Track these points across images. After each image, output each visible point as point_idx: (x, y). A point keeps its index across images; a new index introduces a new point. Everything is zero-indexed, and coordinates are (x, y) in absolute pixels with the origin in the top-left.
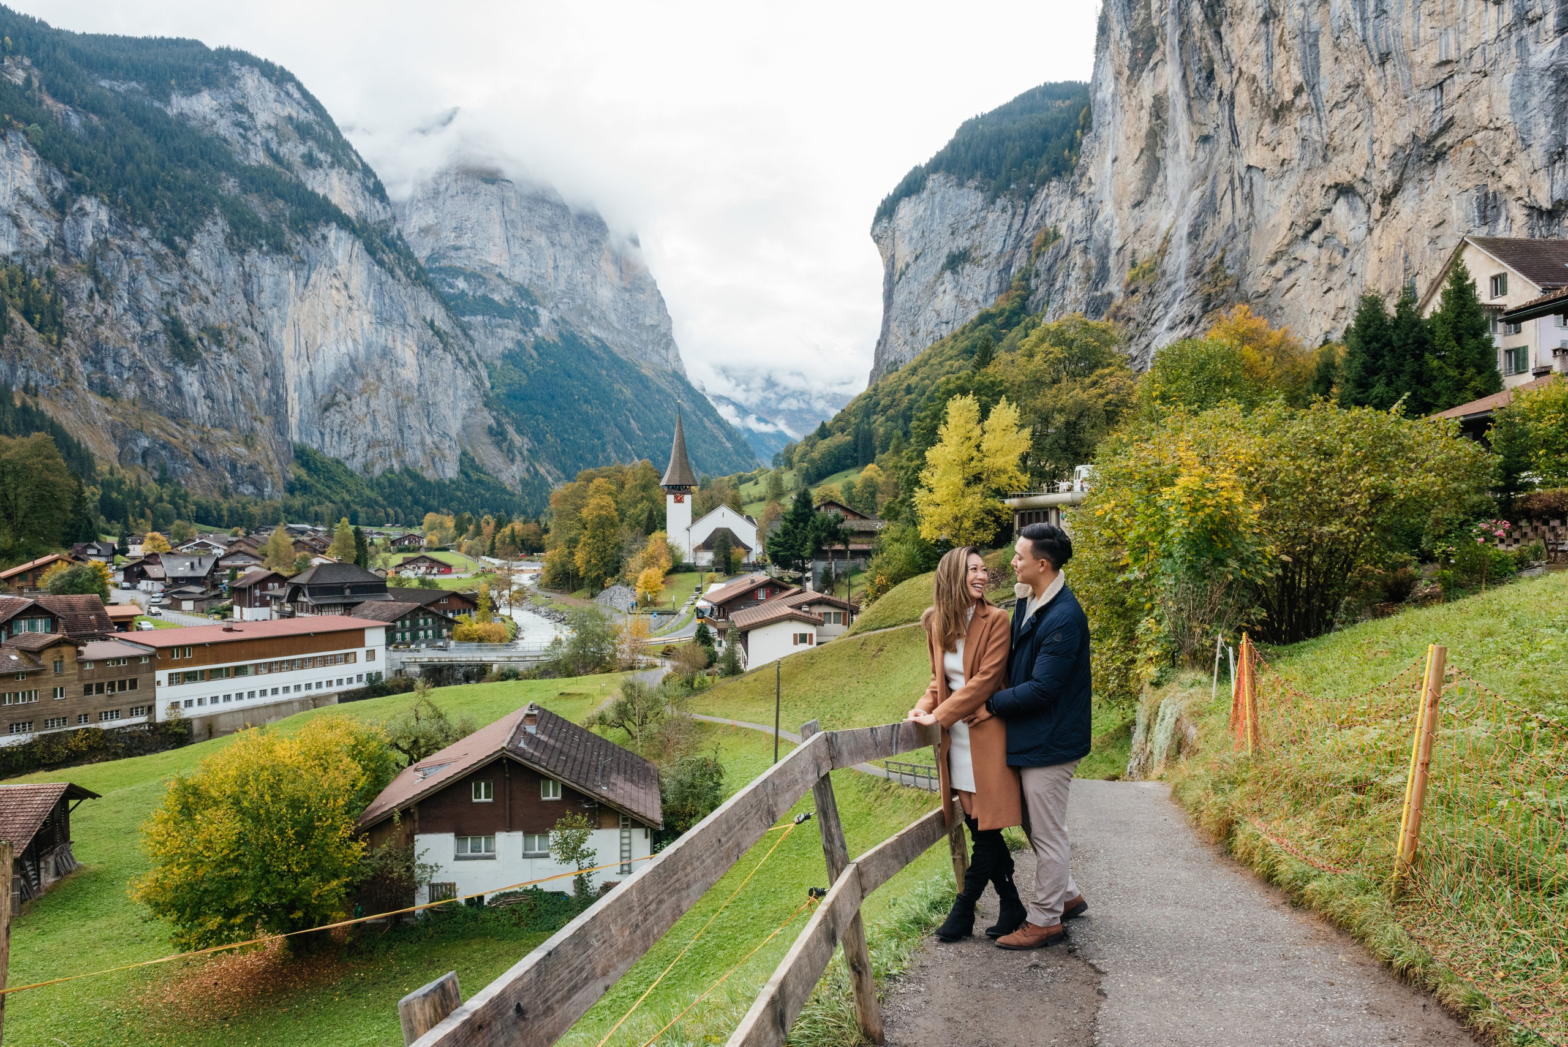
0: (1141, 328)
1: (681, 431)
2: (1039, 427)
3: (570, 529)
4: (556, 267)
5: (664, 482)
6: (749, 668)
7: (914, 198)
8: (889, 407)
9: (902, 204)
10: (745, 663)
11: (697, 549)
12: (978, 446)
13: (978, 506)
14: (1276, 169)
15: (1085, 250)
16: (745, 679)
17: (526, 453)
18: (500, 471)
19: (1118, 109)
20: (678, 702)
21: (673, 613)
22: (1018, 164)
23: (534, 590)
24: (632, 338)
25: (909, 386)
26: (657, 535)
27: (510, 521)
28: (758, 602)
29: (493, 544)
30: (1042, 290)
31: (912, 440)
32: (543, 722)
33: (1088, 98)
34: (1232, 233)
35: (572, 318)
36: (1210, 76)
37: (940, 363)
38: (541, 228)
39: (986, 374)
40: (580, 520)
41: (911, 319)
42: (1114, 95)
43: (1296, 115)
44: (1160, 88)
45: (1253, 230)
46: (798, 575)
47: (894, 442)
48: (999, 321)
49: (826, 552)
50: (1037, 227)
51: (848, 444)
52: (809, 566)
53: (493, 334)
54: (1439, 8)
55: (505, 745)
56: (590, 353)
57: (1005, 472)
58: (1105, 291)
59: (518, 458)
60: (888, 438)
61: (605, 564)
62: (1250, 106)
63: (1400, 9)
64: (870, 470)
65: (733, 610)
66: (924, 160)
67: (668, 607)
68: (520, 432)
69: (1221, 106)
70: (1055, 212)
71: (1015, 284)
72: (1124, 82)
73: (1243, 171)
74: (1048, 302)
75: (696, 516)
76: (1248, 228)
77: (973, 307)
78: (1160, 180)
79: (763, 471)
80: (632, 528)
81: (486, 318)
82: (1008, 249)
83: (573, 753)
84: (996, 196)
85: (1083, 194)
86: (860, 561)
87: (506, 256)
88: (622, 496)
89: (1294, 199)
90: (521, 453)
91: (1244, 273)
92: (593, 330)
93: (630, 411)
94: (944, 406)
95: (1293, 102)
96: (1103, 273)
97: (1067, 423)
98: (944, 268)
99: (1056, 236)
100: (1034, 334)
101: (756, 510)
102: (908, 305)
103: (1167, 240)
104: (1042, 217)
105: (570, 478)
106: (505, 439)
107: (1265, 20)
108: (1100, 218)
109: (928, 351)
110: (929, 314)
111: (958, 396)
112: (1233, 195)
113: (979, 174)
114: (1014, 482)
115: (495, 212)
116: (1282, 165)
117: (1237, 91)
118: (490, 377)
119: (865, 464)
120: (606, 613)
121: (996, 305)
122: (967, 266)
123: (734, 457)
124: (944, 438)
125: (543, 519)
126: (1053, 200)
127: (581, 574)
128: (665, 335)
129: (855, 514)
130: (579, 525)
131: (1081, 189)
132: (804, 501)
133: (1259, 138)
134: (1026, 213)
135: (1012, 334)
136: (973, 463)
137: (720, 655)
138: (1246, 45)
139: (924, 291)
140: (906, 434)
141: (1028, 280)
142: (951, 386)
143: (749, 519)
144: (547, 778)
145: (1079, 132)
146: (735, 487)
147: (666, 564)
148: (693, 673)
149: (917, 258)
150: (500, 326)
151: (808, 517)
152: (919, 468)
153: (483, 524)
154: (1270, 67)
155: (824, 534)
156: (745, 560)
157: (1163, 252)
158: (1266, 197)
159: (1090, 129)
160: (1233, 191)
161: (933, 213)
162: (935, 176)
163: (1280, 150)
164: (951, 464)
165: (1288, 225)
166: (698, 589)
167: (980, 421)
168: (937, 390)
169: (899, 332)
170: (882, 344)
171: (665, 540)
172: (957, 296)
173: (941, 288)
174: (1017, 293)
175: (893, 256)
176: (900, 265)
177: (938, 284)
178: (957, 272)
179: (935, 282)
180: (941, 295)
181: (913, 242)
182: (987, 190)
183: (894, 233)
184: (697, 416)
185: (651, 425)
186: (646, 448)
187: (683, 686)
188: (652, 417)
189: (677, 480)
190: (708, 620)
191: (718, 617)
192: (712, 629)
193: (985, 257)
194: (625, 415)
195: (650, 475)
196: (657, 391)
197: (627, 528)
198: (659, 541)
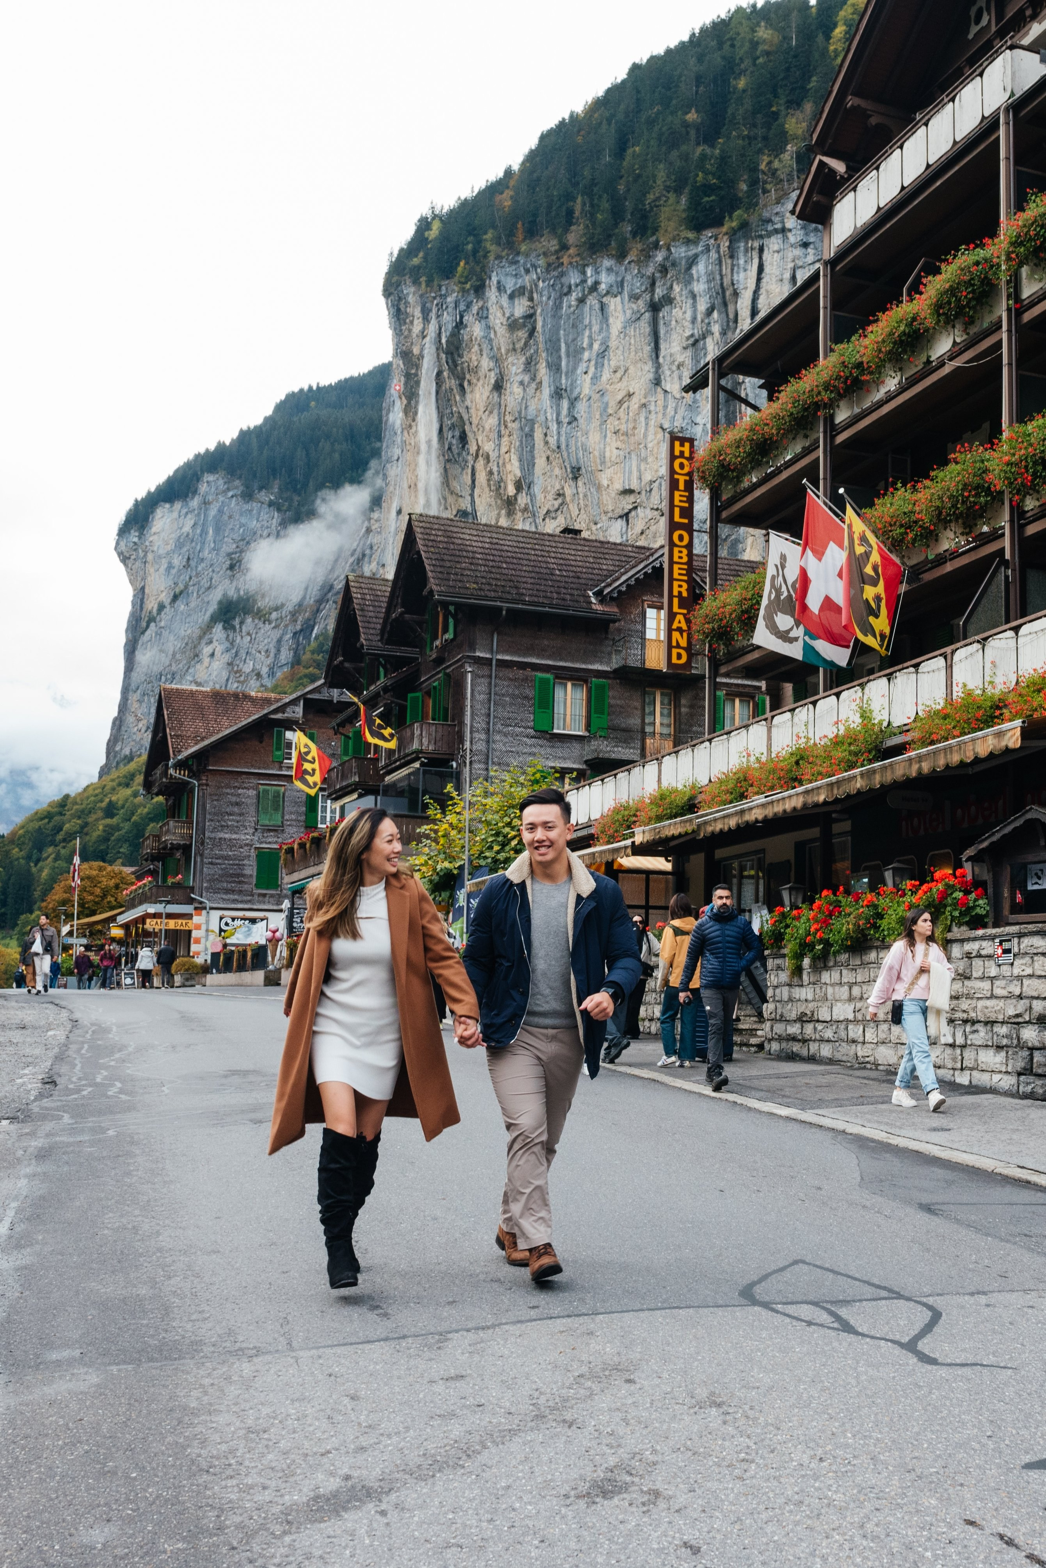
7: (178, 505)
9: (159, 512)
54: (623, 428)
62: (487, 489)
63: (589, 420)
77: (253, 682)
82: (310, 601)
95: (515, 497)
98: (214, 619)
107: (497, 387)
117: (476, 466)
122: (247, 621)
138: (481, 412)
149: (175, 598)
154: (499, 449)
161: (204, 532)
162: (211, 478)
169: (140, 709)
170: (117, 724)
172: (230, 664)
173: (207, 650)
174: (307, 671)
175: (143, 588)
176: (151, 605)
177: (204, 642)
178: (233, 628)
179: (200, 638)
180: (206, 660)
181: (174, 571)
182: (288, 510)
183: (146, 553)
193: (276, 609)
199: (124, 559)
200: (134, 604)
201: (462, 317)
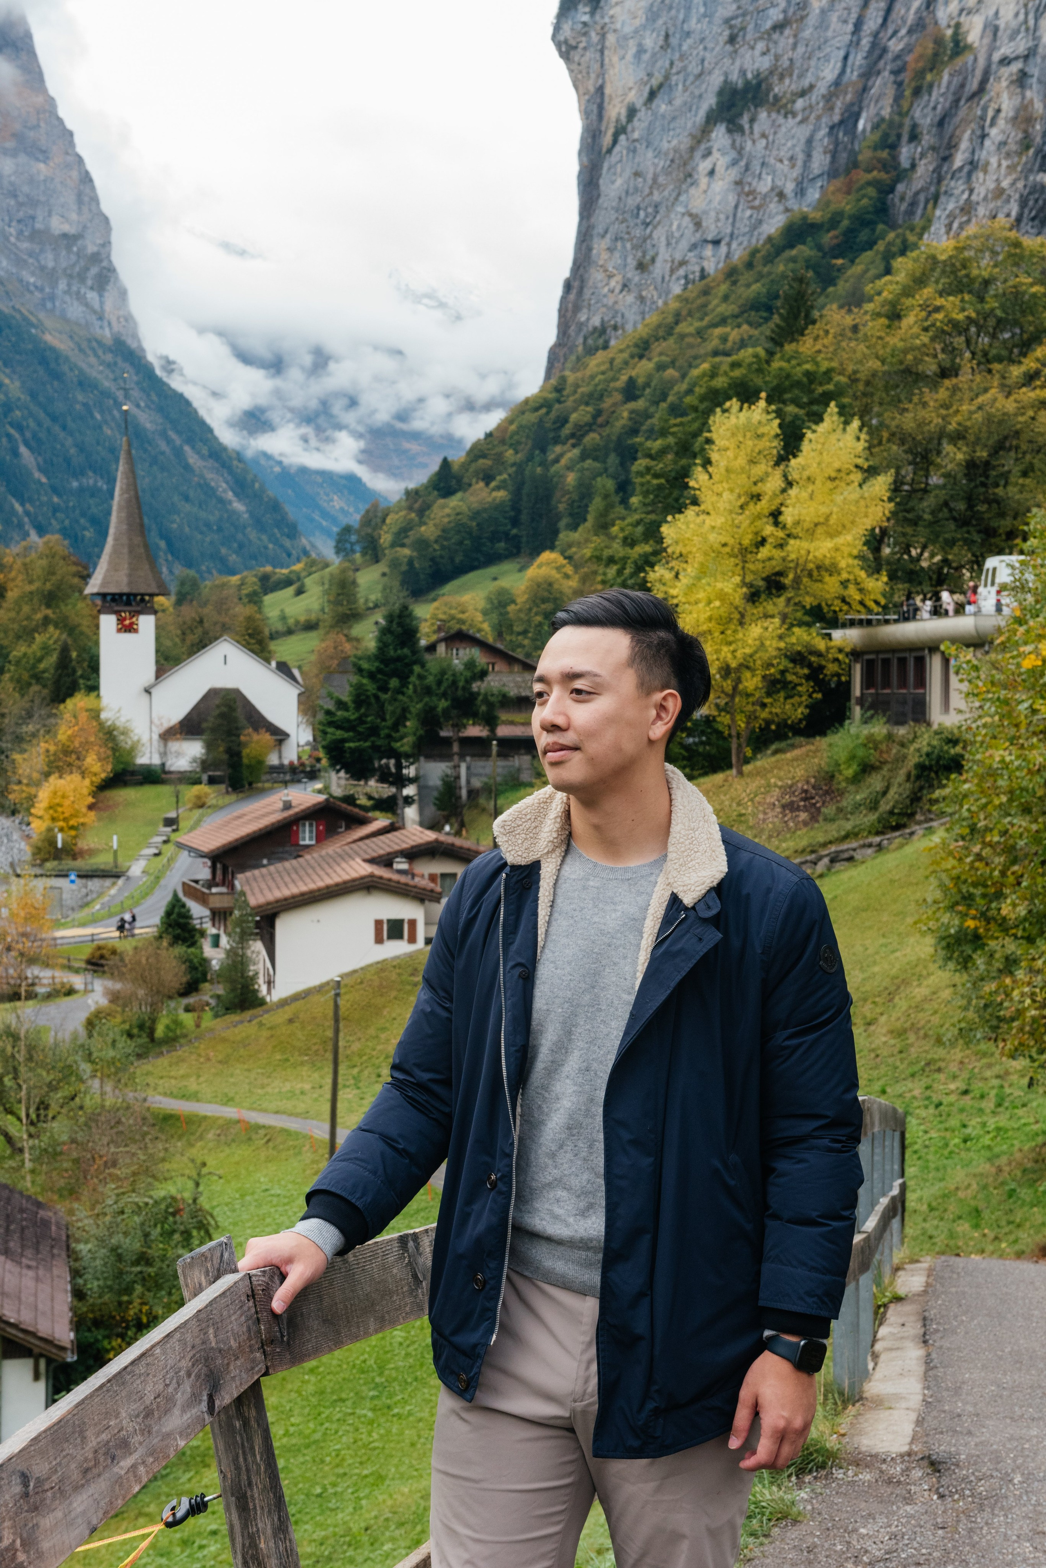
1: (132, 472)
2: (908, 472)
5: (94, 586)
6: (279, 993)
8: (589, 427)
10: (270, 983)
11: (168, 735)
12: (775, 515)
13: (773, 645)
15: (1022, 79)
16: (267, 1019)
20: (117, 1070)
21: (114, 874)
24: (20, 262)
25: (631, 381)
26: (78, 702)
28: (298, 851)
30: (924, 169)
31: (634, 500)
37: (700, 333)
39: (796, 355)
41: (638, 232)
46: (386, 791)
47: (597, 504)
48: (828, 238)
49: (447, 742)
50: (919, 26)
51: (498, 507)
52: (411, 771)
57: (832, 569)
60: (585, 493)
64: (547, 564)
65: (243, 868)
67: (103, 860)
71: (865, 156)
74: (936, 198)
75: (167, 661)
77: (774, 206)
79: (316, 565)
80: (22, 687)
82: (853, 75)
86: (522, 760)
93: (20, 428)
94: (705, 426)
97: (971, 465)
98: (712, 119)
99: (959, 46)
100: (904, 266)
101: (300, 649)
102: (631, 202)
109: (674, 305)
110: (677, 222)
111: (733, 404)
114: (853, 593)
119: (536, 552)
121: (823, 204)
122: (763, 115)
123: (253, 534)
124: (701, 496)
128: (96, 258)
129: (510, 660)
132: (400, 630)
135: (857, 268)
136: (764, 552)
137: (215, 964)
139: (667, 172)
140: (624, 488)
141: (893, 147)
142: (720, 382)
143: (284, 669)
146: (254, 599)
147: (98, 765)
148: (155, 1009)
149: (652, 95)
151: (410, 665)
152: (648, 562)
155: (443, 704)
156: (273, 760)
164: (717, 553)
166: (170, 822)
167: (782, 459)
168: (690, 391)
169: (611, 261)
170: (575, 287)
171: (95, 714)
172: (738, 183)
173: (704, 166)
174: (870, 177)
175: (600, 90)
176: (615, 111)
177: (698, 154)
178: (741, 130)
179: (692, 149)
180: (704, 181)
181: (646, 57)
183: (603, 36)
184: (169, 441)
185: (68, 461)
186: (56, 509)
187: (130, 1036)
188: (69, 441)
189: (120, 585)
190: (190, 890)
191: (211, 884)
192: (198, 911)
193: (803, 93)
194: (9, 436)
195: (65, 570)
196: (81, 384)
197: (10, 686)
198: (83, 717)
199: (567, 52)
200: (586, 114)
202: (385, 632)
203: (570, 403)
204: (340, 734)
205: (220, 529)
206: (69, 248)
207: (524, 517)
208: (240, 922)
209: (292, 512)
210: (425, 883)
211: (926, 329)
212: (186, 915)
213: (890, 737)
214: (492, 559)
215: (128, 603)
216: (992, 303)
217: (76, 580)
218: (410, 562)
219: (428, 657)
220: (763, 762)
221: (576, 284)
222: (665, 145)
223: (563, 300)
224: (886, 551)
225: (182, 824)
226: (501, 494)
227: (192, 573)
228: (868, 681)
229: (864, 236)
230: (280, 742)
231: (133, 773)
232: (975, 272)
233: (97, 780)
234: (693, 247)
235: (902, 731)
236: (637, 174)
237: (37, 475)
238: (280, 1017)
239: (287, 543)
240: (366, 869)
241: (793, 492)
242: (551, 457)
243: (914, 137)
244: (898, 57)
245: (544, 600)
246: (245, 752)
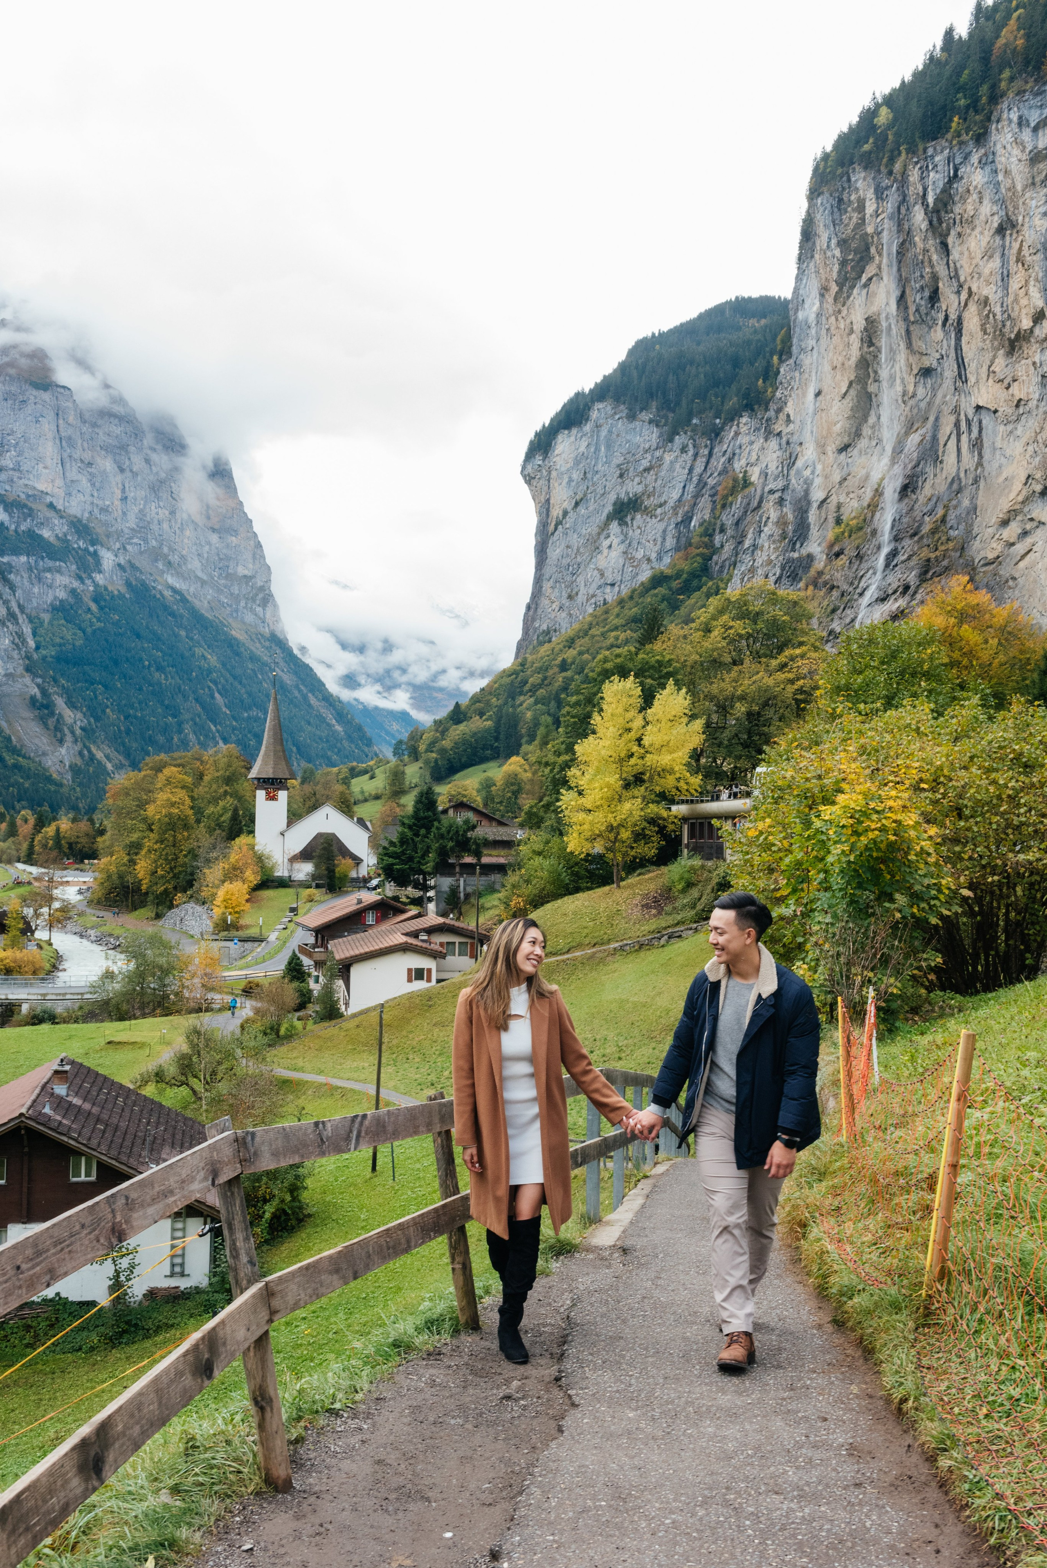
0: (846, 599)
1: (277, 709)
2: (715, 717)
3: (133, 830)
4: (124, 499)
5: (253, 774)
6: (352, 1010)
7: (574, 431)
8: (540, 686)
9: (560, 437)
10: (347, 1004)
11: (293, 859)
12: (639, 740)
13: (638, 814)
14: (1010, 411)
15: (781, 502)
16: (345, 1025)
17: (78, 732)
18: (44, 754)
19: (824, 332)
20: (256, 1054)
21: (260, 940)
22: (702, 394)
23: (82, 907)
24: (220, 591)
25: (564, 661)
26: (242, 840)
27: (55, 819)
28: (365, 928)
29: (31, 847)
30: (728, 548)
31: (562, 730)
32: (78, 1081)
33: (786, 317)
34: (956, 487)
35: (143, 563)
36: (934, 297)
37: (603, 635)
38: (106, 448)
39: (652, 651)
40: (145, 820)
41: (568, 578)
42: (819, 315)
43: (1035, 347)
44: (874, 309)
45: (982, 484)
46: (418, 894)
47: (541, 731)
48: (675, 584)
49: (453, 866)
50: (724, 472)
51: (487, 730)
52: (432, 882)
53: (39, 579)
55: (24, 1110)
56: (166, 608)
57: (671, 772)
58: (804, 552)
59: (69, 738)
60: (536, 724)
61: (175, 876)
62: (980, 334)
64: (514, 764)
65: (334, 937)
66: (588, 386)
67: (253, 932)
68: (71, 705)
69: (946, 333)
70: (745, 454)
71: (695, 540)
72: (830, 300)
73: (971, 412)
74: (735, 564)
75: (294, 817)
76: (976, 481)
77: (645, 566)
78: (872, 420)
79: (382, 762)
80: (211, 831)
81: (32, 560)
82: (688, 497)
83: (115, 1120)
84: (674, 433)
85: (779, 434)
86: (495, 877)
87: (59, 482)
88: (201, 790)
89: (1030, 448)
90: (73, 733)
91: (969, 535)
92: (171, 580)
93: (215, 683)
95: (1031, 331)
96: (802, 531)
97: (749, 714)
98: (610, 518)
99: (746, 483)
100: (715, 603)
101: (370, 811)
102: (565, 562)
103: (878, 493)
104: (730, 460)
105: (135, 766)
106: (52, 714)
107: (1001, 230)
108: (799, 464)
109: (589, 619)
110: (590, 573)
111: (616, 678)
112: (959, 441)
113: (654, 404)
114: (683, 785)
115: (47, 426)
116: (1017, 406)
117: (966, 315)
118: (34, 634)
119: (508, 757)
120: (171, 937)
121: (672, 565)
122: (638, 516)
123: (346, 744)
124: (598, 729)
125: (97, 817)
126: (742, 440)
127: (144, 887)
128: (262, 589)
129: (490, 819)
130: (142, 826)
131: (777, 428)
132: (427, 801)
133: (990, 372)
134: (710, 454)
135: (692, 601)
136: (633, 761)
137: (315, 993)
138: (977, 260)
139: (585, 545)
140: (556, 722)
141: (711, 536)
142: (609, 665)
143: (361, 822)
144: (79, 1154)
145: (775, 358)
146: (346, 782)
147: (252, 877)
148: (280, 1018)
149: (577, 504)
150: (49, 570)
151: (432, 822)
152: (567, 765)
153: (19, 822)
154: (1006, 288)
155: (451, 843)
156: (353, 874)
157: (874, 506)
158: (998, 445)
159: (790, 355)
160: (959, 436)
161: (597, 450)
162: (600, 405)
163: (1015, 387)
164: (606, 760)
165: (1023, 480)
166: (293, 910)
167: (642, 709)
168: (594, 669)
169: (553, 594)
170: (533, 608)
171: (252, 847)
172: (625, 553)
173: (606, 543)
174: (698, 551)
175: (548, 501)
176: (556, 512)
177: (602, 537)
178: (626, 524)
179: (599, 534)
180: (605, 551)
181: (573, 484)
182: (665, 425)
183: (550, 472)
184: (300, 691)
185: (242, 701)
186: (234, 729)
187: (265, 1034)
188: (243, 691)
189: (269, 773)
190: (302, 949)
191: (315, 946)
192: (306, 961)
193: (661, 506)
194: (209, 687)
195: (237, 764)
196: (251, 658)
197: (204, 830)
198: (245, 848)
199: (529, 479)
200: (540, 514)
201: (956, 170)
202: (418, 802)
203: (529, 673)
204: (391, 860)
205: (327, 741)
206: (247, 584)
207: (502, 736)
208: (331, 969)
209: (369, 732)
210: (437, 947)
211: (724, 638)
212: (300, 965)
213: (703, 867)
214: (483, 760)
215: (273, 784)
216: (761, 625)
217: (243, 770)
218: (436, 761)
219: (443, 817)
220: (632, 880)
221: (533, 606)
222: (584, 531)
223: (526, 615)
224: (703, 761)
225: (300, 911)
226: (489, 723)
227: (310, 766)
228: (692, 835)
229: (695, 583)
230: (358, 864)
231: (272, 881)
232: (751, 608)
233: (252, 885)
234: (600, 587)
235: (710, 863)
236: (568, 547)
237: (224, 709)
238: (352, 1024)
239: (366, 749)
240: (404, 939)
241: (649, 728)
242: (518, 703)
243: (722, 530)
244: (713, 488)
245: (512, 784)
246: (337, 870)
